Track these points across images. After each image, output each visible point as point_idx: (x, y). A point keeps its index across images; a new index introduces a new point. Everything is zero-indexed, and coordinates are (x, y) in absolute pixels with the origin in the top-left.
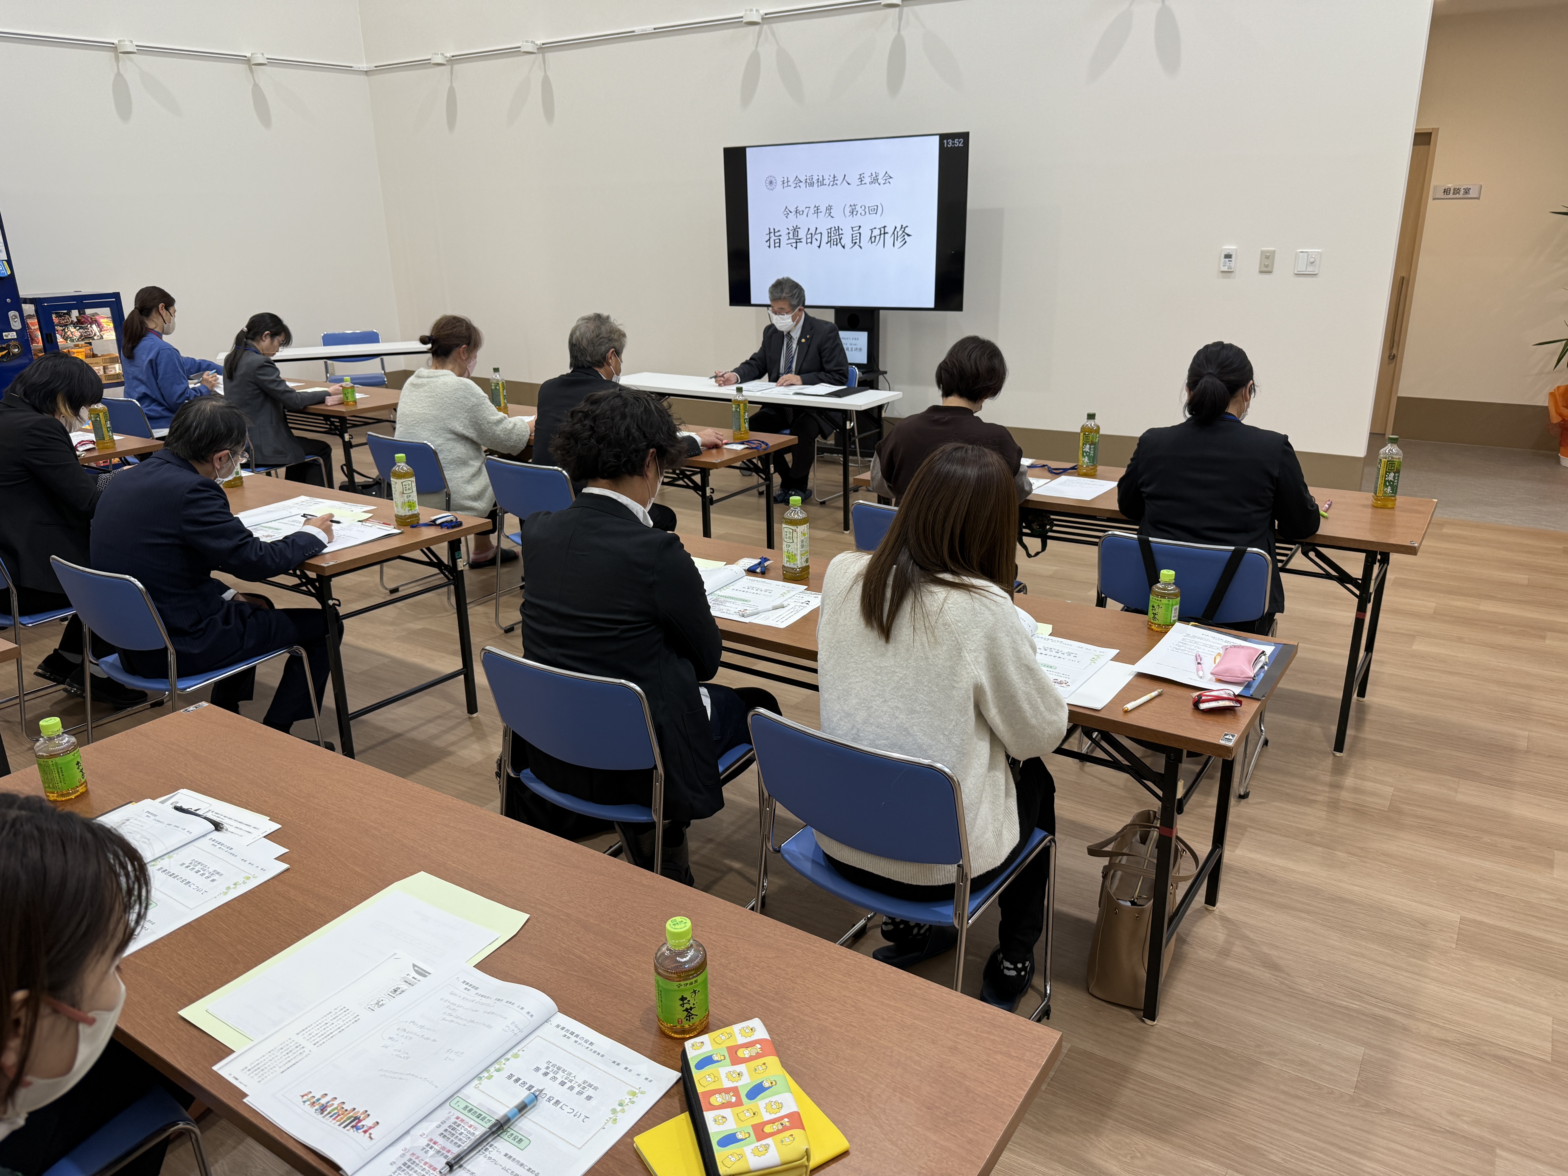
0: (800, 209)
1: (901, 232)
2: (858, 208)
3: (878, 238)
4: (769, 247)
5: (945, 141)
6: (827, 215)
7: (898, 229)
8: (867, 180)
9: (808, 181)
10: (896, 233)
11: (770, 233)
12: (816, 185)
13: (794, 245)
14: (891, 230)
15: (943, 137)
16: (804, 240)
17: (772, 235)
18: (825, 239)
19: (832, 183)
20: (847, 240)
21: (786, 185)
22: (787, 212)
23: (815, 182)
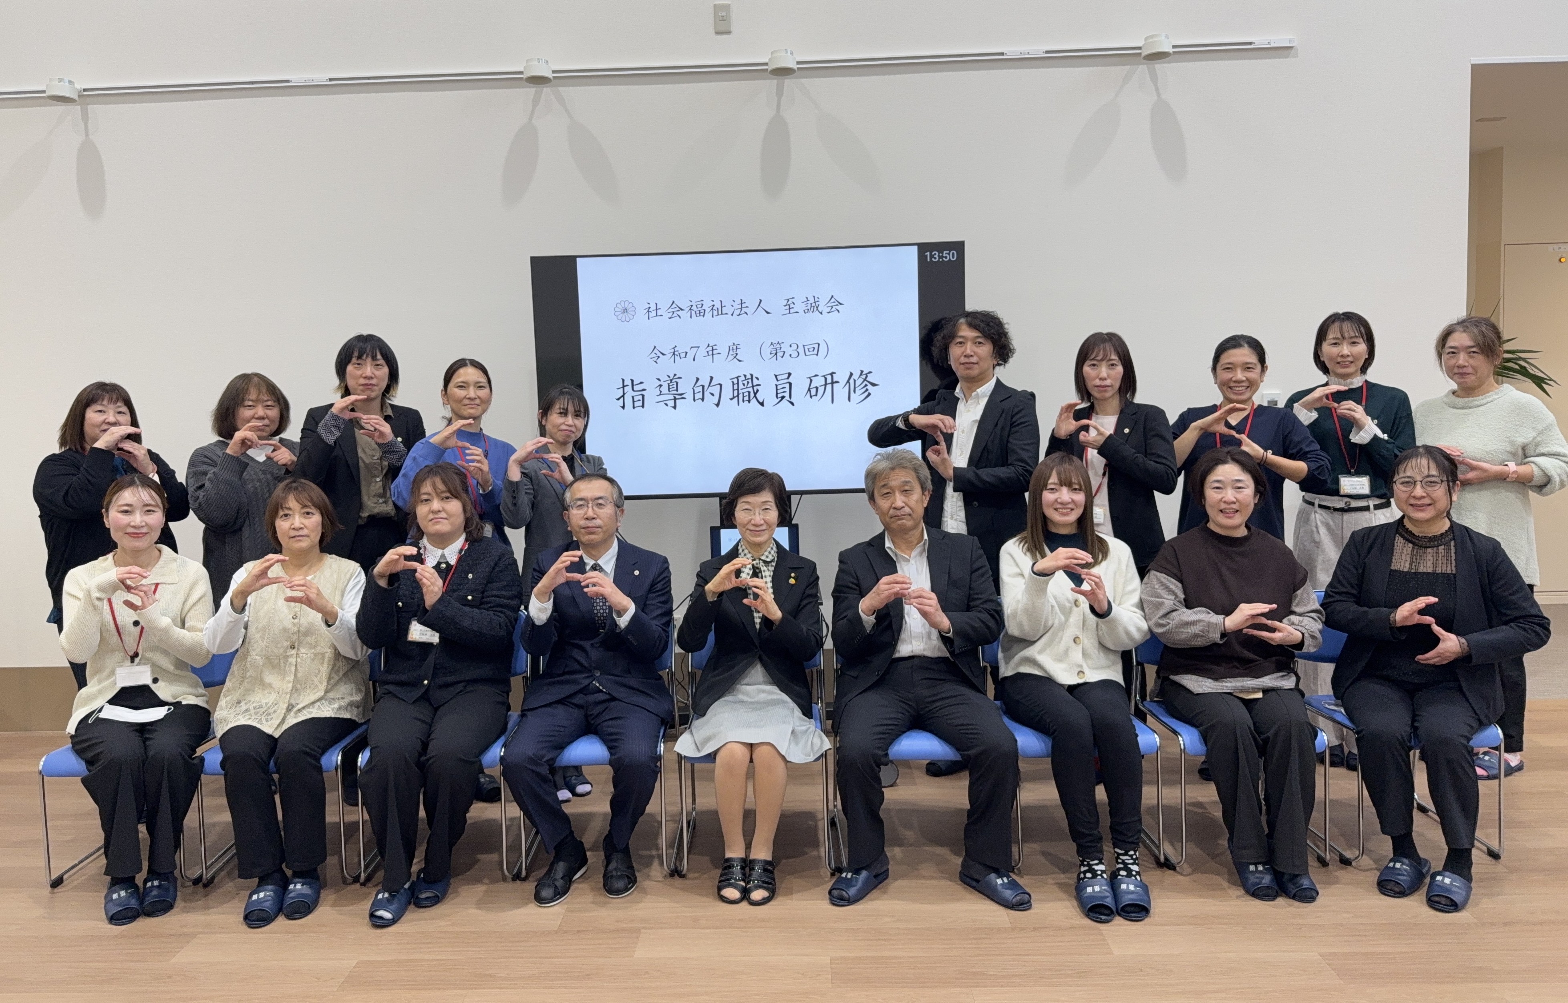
0: (680, 349)
1: (861, 380)
2: (785, 347)
3: (821, 390)
4: (623, 407)
5: (928, 254)
6: (730, 357)
7: (855, 376)
8: (799, 307)
9: (694, 308)
10: (852, 381)
11: (624, 387)
12: (708, 315)
13: (671, 403)
14: (841, 377)
15: (924, 248)
16: (689, 396)
17: (628, 389)
18: (728, 392)
19: (737, 312)
20: (767, 393)
21: (653, 314)
22: (657, 354)
23: (708, 310)
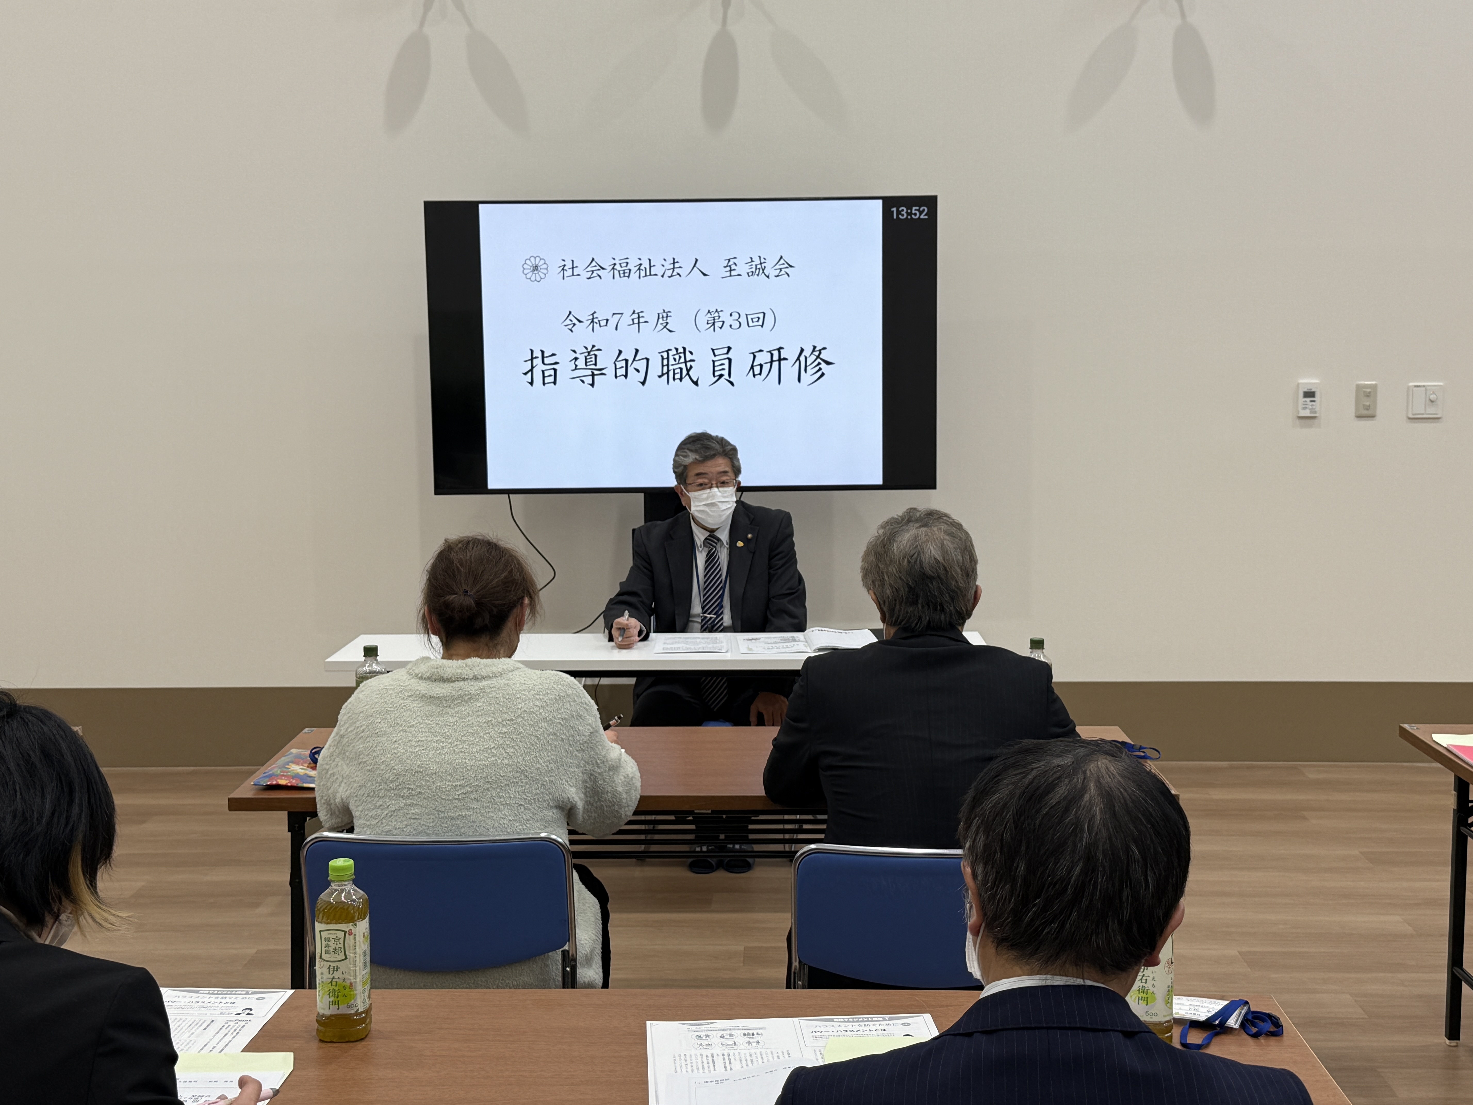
0: (599, 316)
1: (813, 357)
2: (724, 316)
3: (766, 368)
4: (531, 383)
5: (894, 209)
6: (660, 327)
7: (807, 353)
8: (742, 268)
9: (618, 267)
10: (802, 359)
11: (532, 359)
12: (634, 276)
13: (589, 380)
14: (791, 353)
15: (889, 203)
16: (610, 371)
17: (537, 362)
18: (656, 368)
19: (669, 273)
20: (702, 370)
21: (569, 273)
22: (572, 321)
23: (634, 270)
